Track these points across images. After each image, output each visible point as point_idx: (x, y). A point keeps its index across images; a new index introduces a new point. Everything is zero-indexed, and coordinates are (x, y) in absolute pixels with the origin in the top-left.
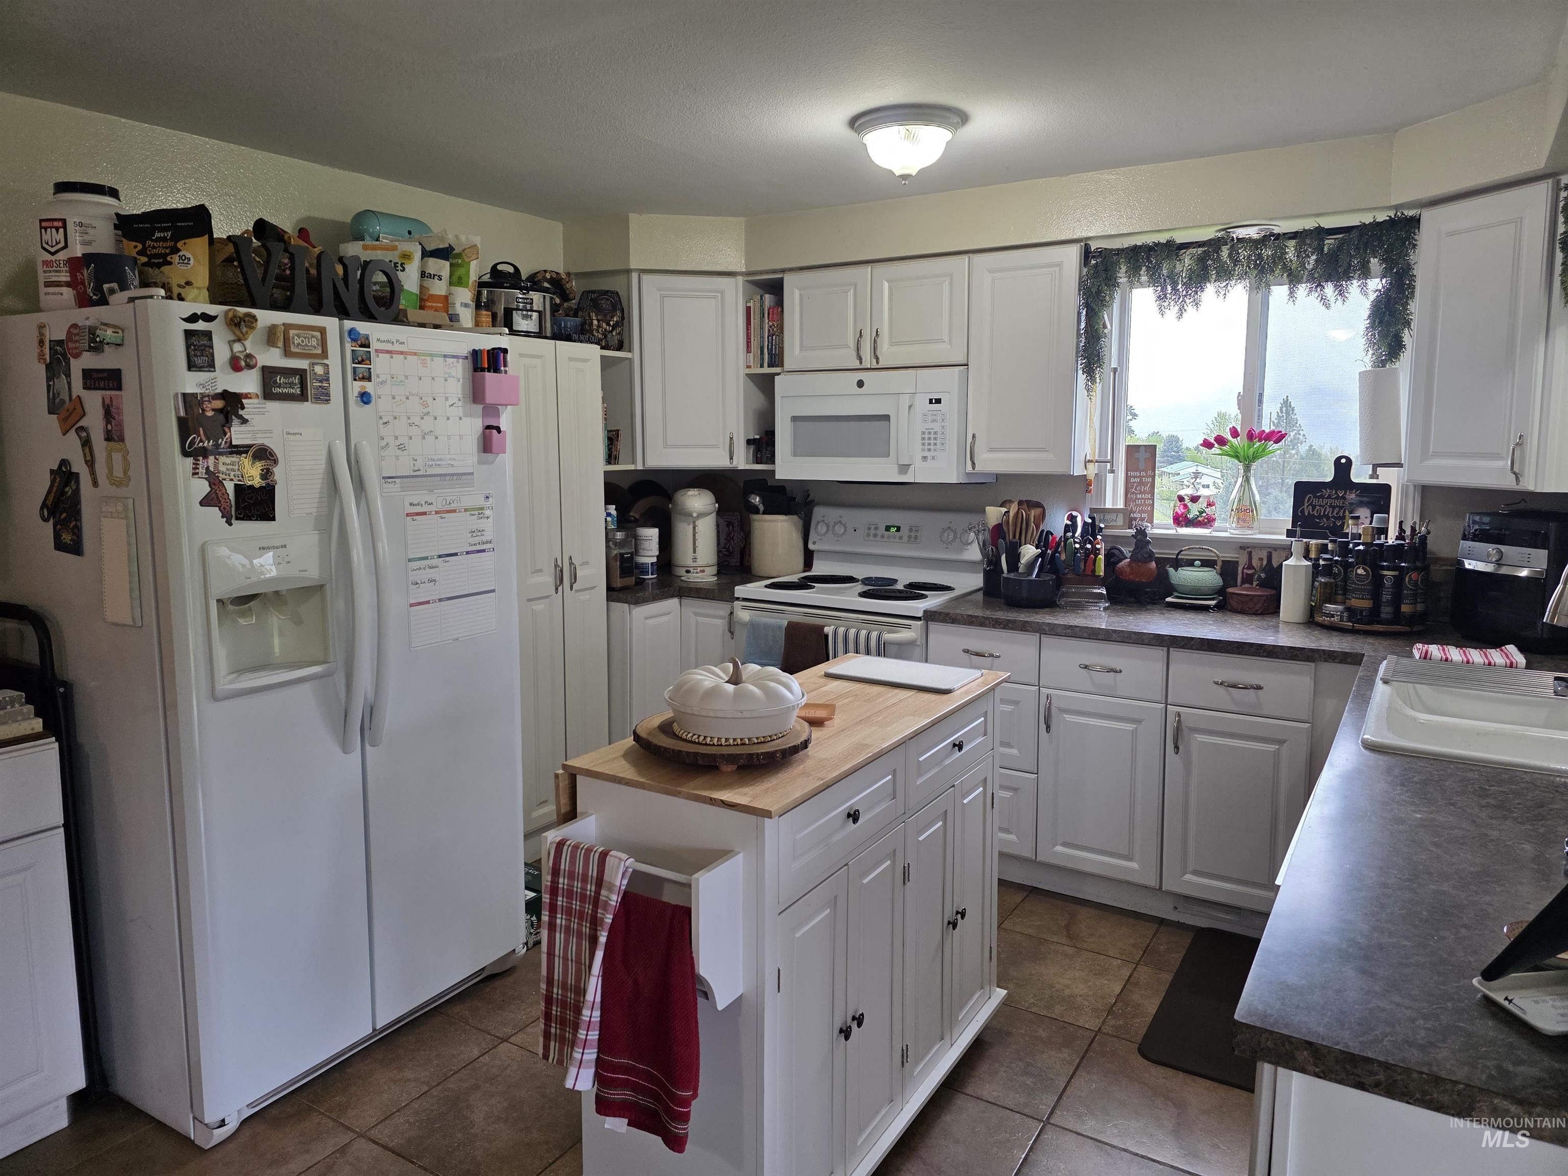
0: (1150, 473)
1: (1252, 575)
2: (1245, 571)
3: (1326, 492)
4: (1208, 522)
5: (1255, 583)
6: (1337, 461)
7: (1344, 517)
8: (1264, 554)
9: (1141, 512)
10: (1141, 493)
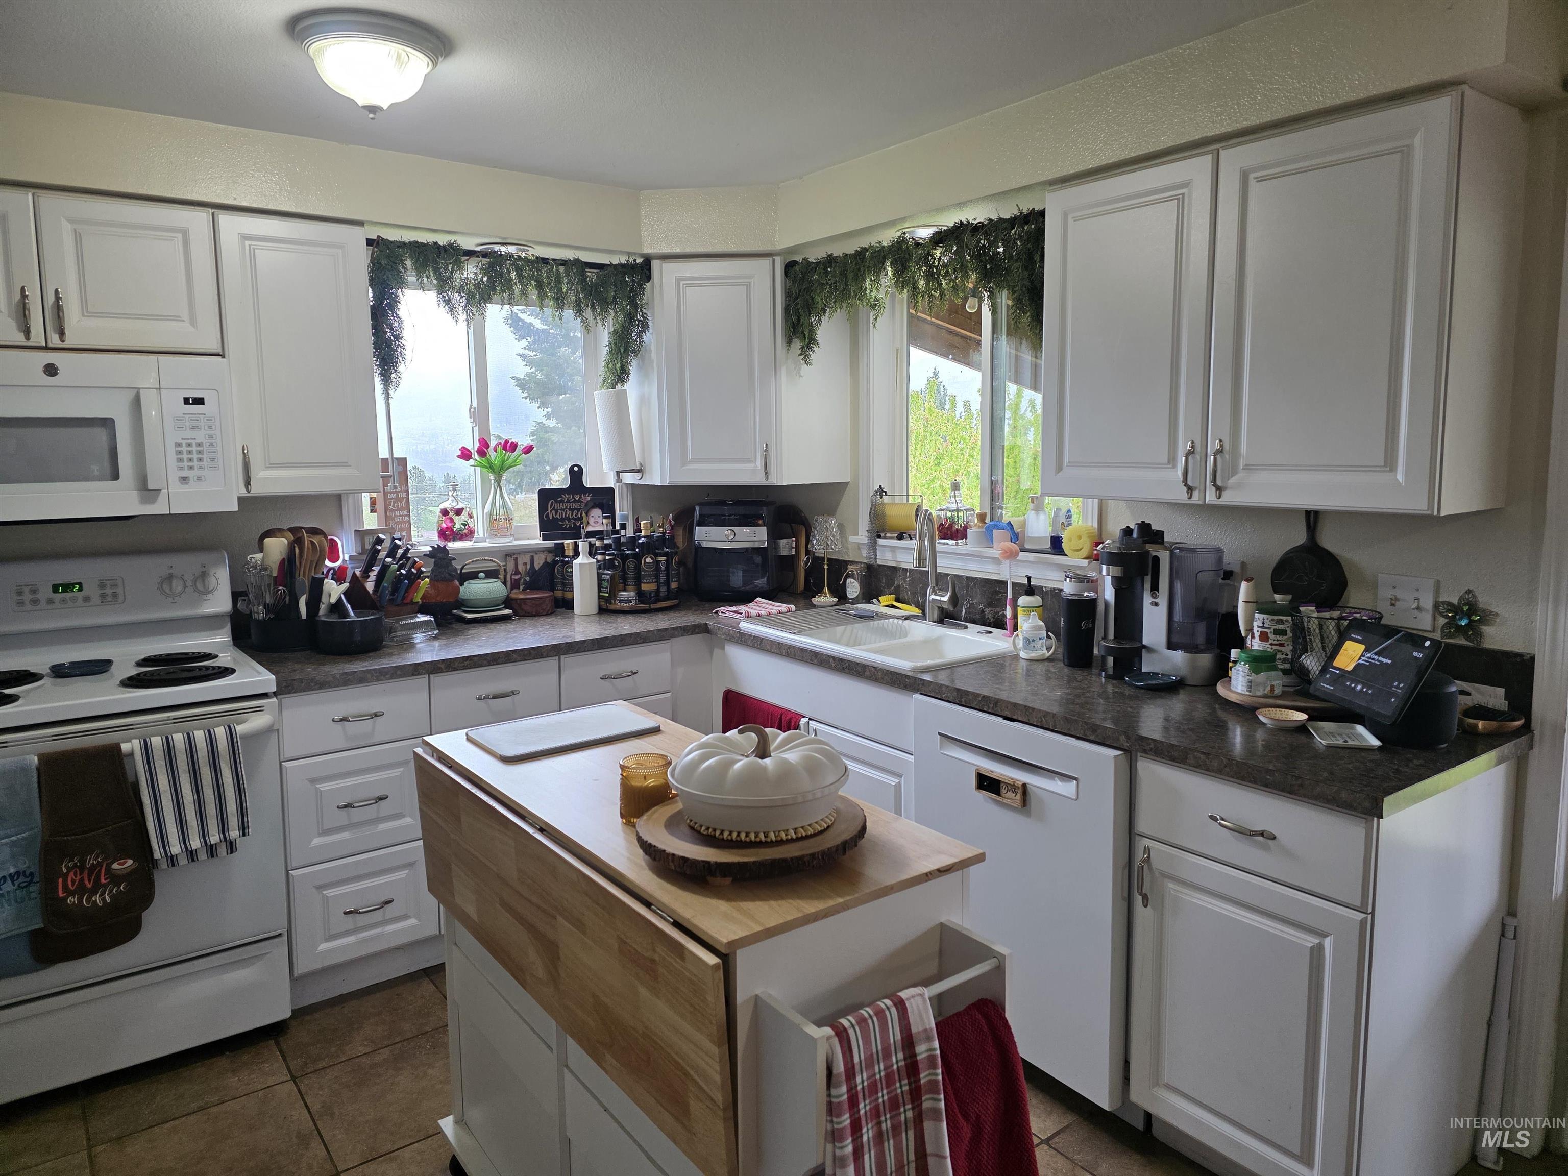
0: (404, 488)
1: (519, 579)
2: (513, 577)
3: (565, 497)
4: (467, 534)
5: (521, 587)
6: (571, 470)
7: (582, 518)
8: (528, 560)
9: (401, 530)
10: (399, 510)
